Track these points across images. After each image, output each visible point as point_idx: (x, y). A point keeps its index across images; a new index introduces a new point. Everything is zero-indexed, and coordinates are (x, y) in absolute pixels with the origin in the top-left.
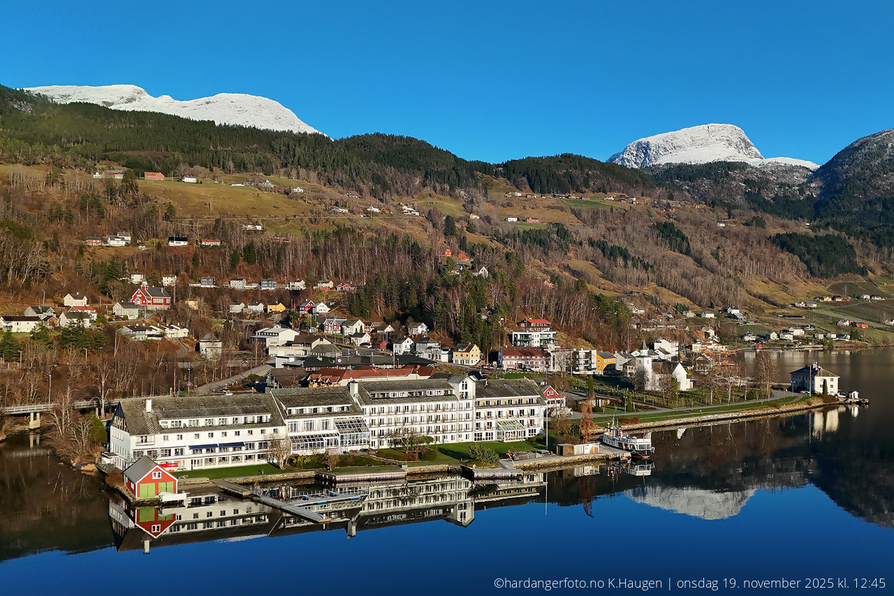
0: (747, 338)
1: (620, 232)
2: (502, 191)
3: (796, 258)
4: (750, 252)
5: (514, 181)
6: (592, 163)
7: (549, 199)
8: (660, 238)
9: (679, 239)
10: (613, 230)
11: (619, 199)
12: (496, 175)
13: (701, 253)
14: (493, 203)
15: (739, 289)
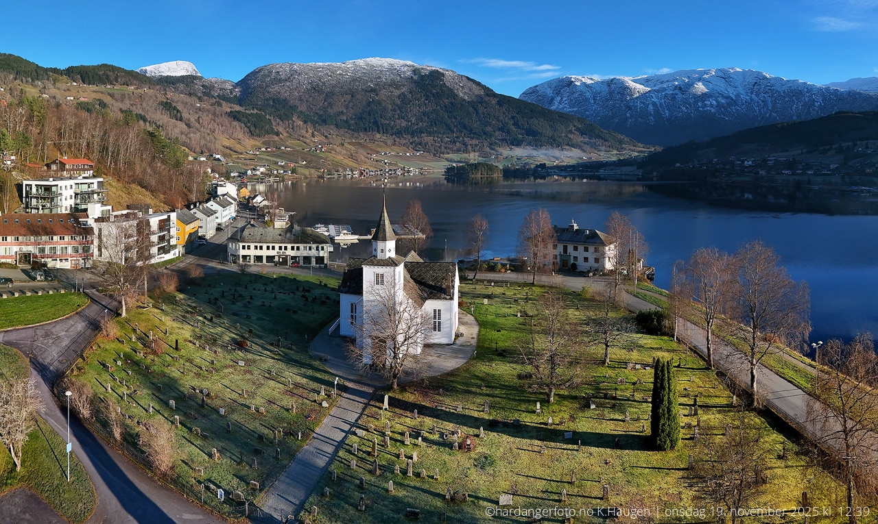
0: (232, 175)
1: (139, 106)
2: (64, 83)
3: (243, 125)
4: (218, 120)
5: (73, 77)
6: (119, 69)
7: (94, 87)
8: (164, 111)
9: (175, 111)
10: (135, 105)
11: (137, 89)
12: (62, 75)
13: (189, 120)
14: (59, 89)
15: (216, 142)
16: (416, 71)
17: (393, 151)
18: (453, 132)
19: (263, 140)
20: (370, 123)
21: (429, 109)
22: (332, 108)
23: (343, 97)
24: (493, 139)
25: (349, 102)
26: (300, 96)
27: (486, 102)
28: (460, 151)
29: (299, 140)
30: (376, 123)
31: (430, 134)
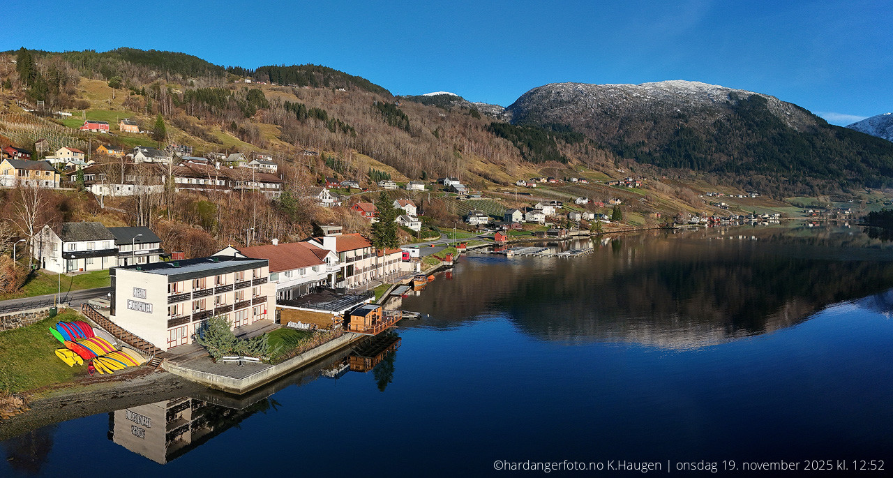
3: (510, 143)
4: (470, 135)
9: (399, 118)
13: (420, 131)
15: (459, 160)
16: (731, 95)
17: (722, 192)
18: (788, 169)
19: (543, 168)
20: (680, 156)
21: (754, 140)
22: (629, 137)
23: (643, 124)
24: (842, 179)
25: (651, 131)
26: (588, 123)
27: (822, 134)
28: (805, 193)
29: (598, 170)
30: (688, 156)
31: (760, 171)
